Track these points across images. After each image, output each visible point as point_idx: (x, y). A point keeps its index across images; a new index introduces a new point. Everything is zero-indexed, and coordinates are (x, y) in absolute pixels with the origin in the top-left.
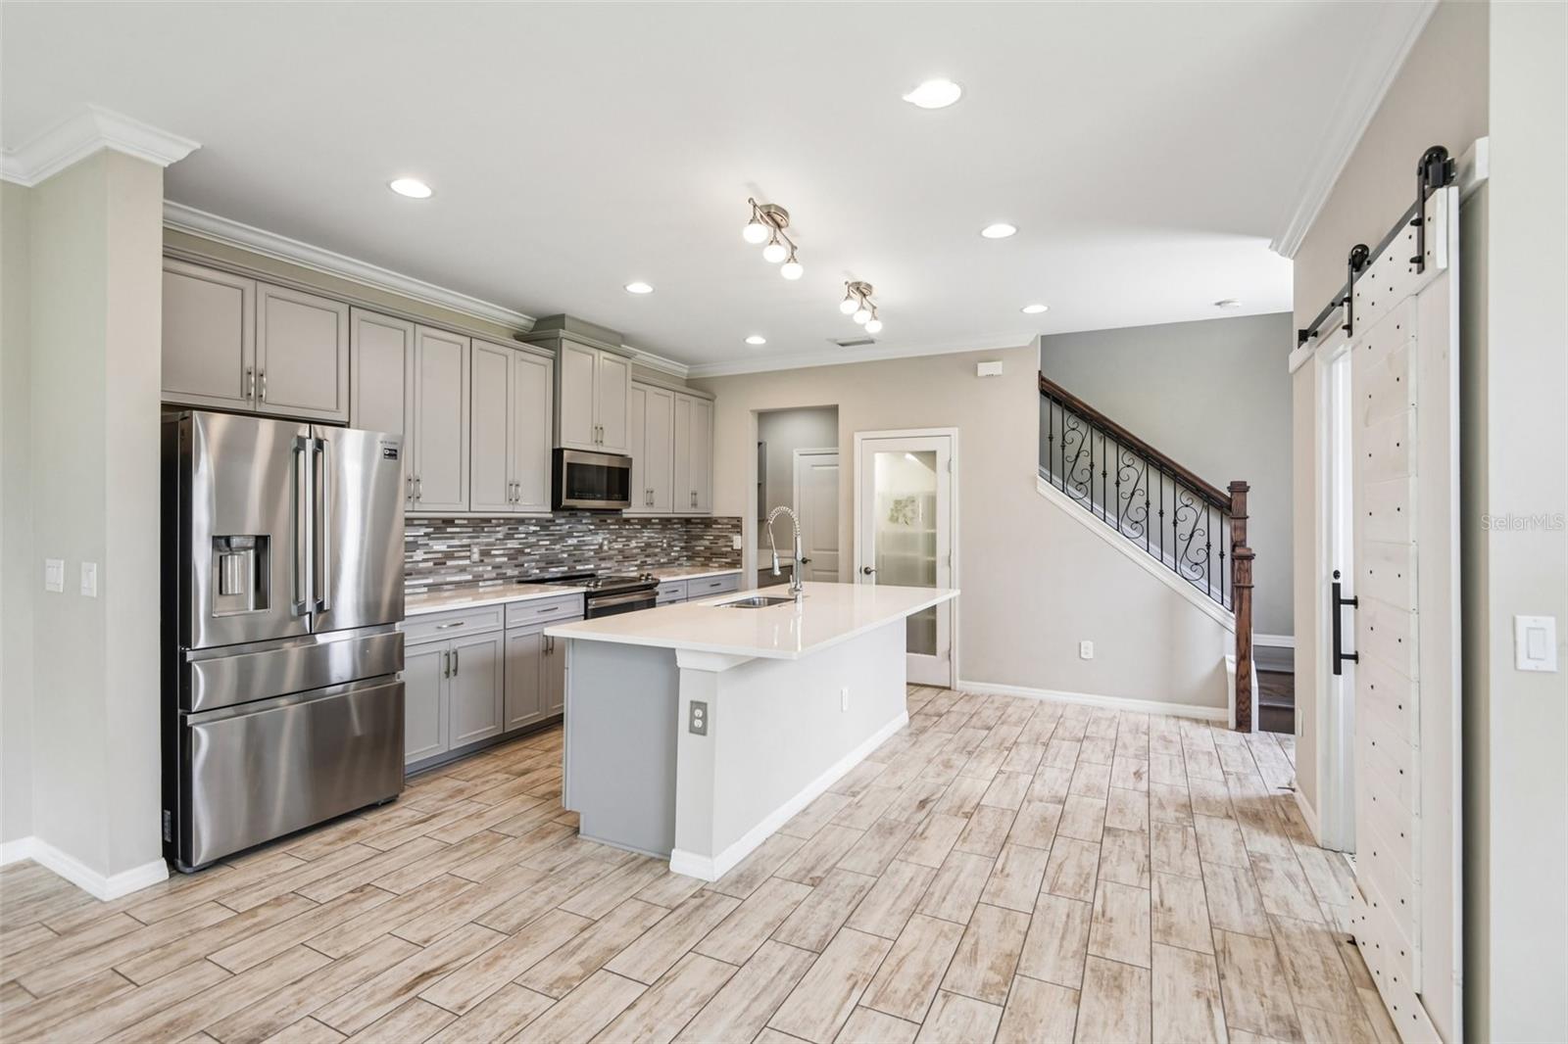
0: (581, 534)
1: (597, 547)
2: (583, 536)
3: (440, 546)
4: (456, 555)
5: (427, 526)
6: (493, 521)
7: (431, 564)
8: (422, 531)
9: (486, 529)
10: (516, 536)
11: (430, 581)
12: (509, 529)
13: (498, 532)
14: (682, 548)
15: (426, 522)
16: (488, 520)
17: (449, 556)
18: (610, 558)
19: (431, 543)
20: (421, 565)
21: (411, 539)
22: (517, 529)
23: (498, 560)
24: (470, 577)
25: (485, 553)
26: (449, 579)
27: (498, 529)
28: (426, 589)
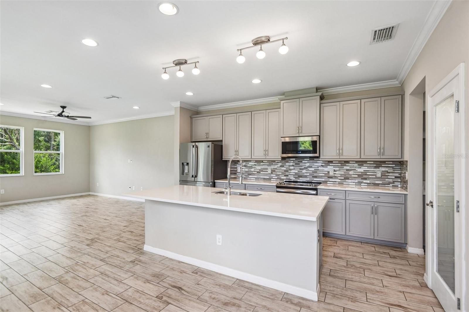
0: (317, 167)
1: (327, 172)
2: (318, 168)
3: (259, 168)
4: (264, 170)
5: (255, 162)
6: (276, 161)
7: (256, 172)
8: (254, 163)
9: (273, 164)
10: (285, 166)
11: (256, 177)
12: (282, 164)
13: (278, 165)
14: (396, 177)
15: (255, 161)
16: (275, 161)
17: (261, 170)
18: (336, 177)
19: (256, 167)
20: (253, 172)
21: (251, 166)
22: (285, 164)
23: (278, 173)
24: (268, 177)
25: (273, 171)
26: (261, 177)
27: (278, 164)
28: (255, 179)
